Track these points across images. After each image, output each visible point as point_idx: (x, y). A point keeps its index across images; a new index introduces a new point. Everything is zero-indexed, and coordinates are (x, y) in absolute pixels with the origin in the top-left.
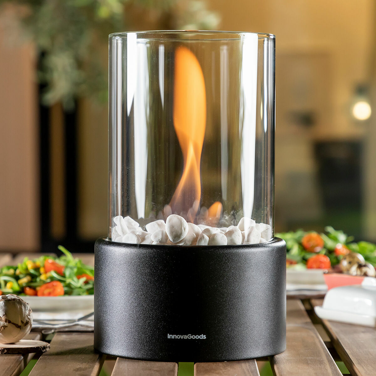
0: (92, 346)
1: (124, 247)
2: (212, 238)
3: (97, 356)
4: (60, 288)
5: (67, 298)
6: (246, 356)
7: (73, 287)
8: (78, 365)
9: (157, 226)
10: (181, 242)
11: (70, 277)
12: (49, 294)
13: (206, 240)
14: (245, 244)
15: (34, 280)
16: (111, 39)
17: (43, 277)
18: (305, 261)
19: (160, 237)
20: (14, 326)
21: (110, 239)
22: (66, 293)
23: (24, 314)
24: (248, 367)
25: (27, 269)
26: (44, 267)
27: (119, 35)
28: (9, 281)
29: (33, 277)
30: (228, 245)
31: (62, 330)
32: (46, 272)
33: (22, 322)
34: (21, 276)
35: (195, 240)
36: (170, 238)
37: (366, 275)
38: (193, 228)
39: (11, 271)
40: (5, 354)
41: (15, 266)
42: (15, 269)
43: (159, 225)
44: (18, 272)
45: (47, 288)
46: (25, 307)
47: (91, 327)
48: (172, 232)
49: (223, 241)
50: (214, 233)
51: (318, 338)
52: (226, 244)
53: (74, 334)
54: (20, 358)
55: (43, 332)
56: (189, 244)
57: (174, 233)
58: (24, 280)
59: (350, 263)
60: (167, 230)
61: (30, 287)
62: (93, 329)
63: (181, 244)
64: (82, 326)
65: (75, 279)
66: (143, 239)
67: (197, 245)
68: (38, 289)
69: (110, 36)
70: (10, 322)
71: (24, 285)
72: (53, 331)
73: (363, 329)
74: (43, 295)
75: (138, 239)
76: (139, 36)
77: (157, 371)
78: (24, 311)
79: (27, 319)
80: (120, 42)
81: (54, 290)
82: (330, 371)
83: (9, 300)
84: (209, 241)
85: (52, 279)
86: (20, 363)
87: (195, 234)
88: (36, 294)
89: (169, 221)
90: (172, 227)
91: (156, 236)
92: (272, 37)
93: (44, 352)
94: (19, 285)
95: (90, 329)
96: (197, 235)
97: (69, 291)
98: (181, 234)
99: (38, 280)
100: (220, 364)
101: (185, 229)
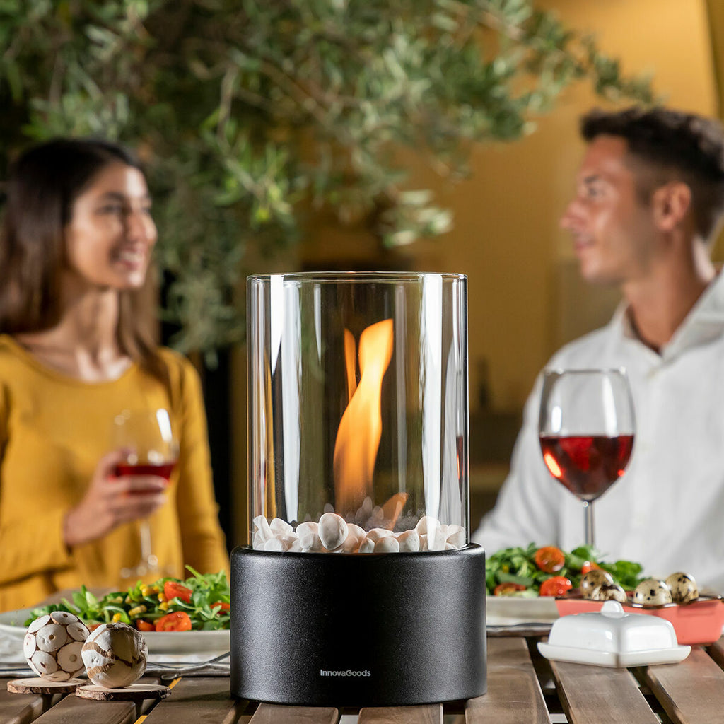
0: (228, 692)
1: (265, 556)
2: (380, 543)
3: (233, 702)
4: (187, 620)
5: (196, 633)
6: (424, 700)
7: (204, 619)
8: (207, 712)
9: (308, 528)
10: (338, 548)
11: (200, 604)
12: (172, 629)
13: (370, 545)
14: (424, 551)
15: (150, 610)
16: (250, 281)
17: (162, 607)
18: (537, 585)
19: (311, 543)
20: (123, 664)
21: (251, 547)
22: (194, 628)
23: (136, 649)
24: (429, 712)
25: (141, 595)
26: (163, 592)
27: (262, 278)
28: (117, 612)
29: (150, 607)
30: (402, 552)
31: (188, 674)
32: (166, 600)
33: (134, 658)
34: (132, 605)
35: (356, 546)
36: (324, 544)
37: (612, 598)
38: (354, 531)
39: (120, 599)
40: (112, 700)
41: (124, 591)
42: (125, 597)
43: (310, 526)
44: (128, 599)
45: (169, 620)
46: (137, 639)
47: (226, 670)
48: (326, 536)
49: (395, 547)
50: (383, 537)
51: (534, 680)
52: (397, 551)
53: (205, 679)
54: (131, 704)
55: (162, 677)
56: (348, 551)
57: (329, 538)
58: (137, 610)
59: (592, 584)
60: (320, 534)
61: (145, 620)
62: (229, 672)
63: (337, 552)
64: (215, 668)
65: (207, 607)
66: (290, 546)
67: (359, 552)
68: (156, 622)
69: (248, 279)
70: (117, 658)
71: (137, 616)
72: (176, 676)
73: (597, 670)
74: (164, 630)
75: (283, 547)
76: (286, 279)
77: (309, 716)
78: (136, 643)
79: (140, 654)
80: (261, 285)
81: (179, 623)
82: (535, 714)
83: (116, 629)
84: (375, 547)
85: (176, 608)
86: (131, 711)
87: (357, 539)
88: (153, 629)
89: (323, 522)
90: (326, 530)
91: (305, 542)
92: (462, 278)
93: (164, 698)
94: (129, 617)
95: (226, 673)
96: (360, 539)
97: (199, 624)
98: (338, 538)
99: (156, 609)
100: (394, 709)
101: (343, 532)
